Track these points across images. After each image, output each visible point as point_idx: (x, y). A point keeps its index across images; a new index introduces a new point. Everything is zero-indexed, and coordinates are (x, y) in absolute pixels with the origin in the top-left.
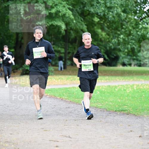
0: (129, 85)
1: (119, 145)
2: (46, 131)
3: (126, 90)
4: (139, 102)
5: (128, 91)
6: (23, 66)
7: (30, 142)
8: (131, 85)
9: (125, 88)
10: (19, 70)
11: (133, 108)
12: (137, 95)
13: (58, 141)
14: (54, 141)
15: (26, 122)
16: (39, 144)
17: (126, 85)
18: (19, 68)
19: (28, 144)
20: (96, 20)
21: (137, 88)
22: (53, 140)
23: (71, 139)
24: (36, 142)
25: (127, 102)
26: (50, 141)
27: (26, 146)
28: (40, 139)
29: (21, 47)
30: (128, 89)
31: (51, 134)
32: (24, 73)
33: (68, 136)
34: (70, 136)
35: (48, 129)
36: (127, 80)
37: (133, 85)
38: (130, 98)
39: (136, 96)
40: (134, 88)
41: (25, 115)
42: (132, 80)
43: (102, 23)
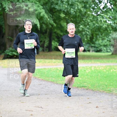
0: (88, 67)
1: (80, 114)
2: (23, 102)
3: (85, 71)
4: (96, 80)
5: (87, 72)
6: (5, 52)
7: (10, 111)
8: (90, 67)
9: (85, 69)
10: (2, 55)
11: (91, 85)
12: (94, 74)
13: (32, 111)
14: (30, 111)
15: (8, 96)
16: (17, 113)
17: (86, 67)
18: (2, 53)
19: (9, 113)
20: (62, 15)
21: (95, 69)
22: (28, 110)
23: (42, 109)
24: (15, 111)
25: (87, 80)
26: (26, 110)
27: (8, 115)
28: (18, 109)
29: (3, 37)
30: (87, 70)
31: (27, 105)
32: (6, 57)
33: (40, 106)
34: (42, 107)
35: (24, 101)
36: (86, 63)
37: (91, 67)
38: (89, 77)
39: (94, 76)
40: (92, 69)
41: (6, 90)
42: (90, 63)
43: (67, 18)
